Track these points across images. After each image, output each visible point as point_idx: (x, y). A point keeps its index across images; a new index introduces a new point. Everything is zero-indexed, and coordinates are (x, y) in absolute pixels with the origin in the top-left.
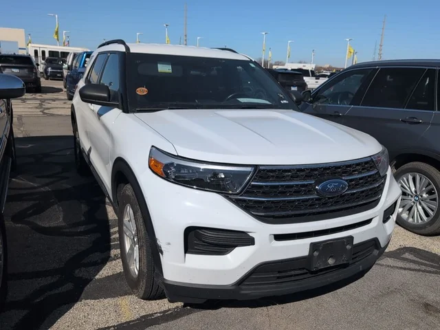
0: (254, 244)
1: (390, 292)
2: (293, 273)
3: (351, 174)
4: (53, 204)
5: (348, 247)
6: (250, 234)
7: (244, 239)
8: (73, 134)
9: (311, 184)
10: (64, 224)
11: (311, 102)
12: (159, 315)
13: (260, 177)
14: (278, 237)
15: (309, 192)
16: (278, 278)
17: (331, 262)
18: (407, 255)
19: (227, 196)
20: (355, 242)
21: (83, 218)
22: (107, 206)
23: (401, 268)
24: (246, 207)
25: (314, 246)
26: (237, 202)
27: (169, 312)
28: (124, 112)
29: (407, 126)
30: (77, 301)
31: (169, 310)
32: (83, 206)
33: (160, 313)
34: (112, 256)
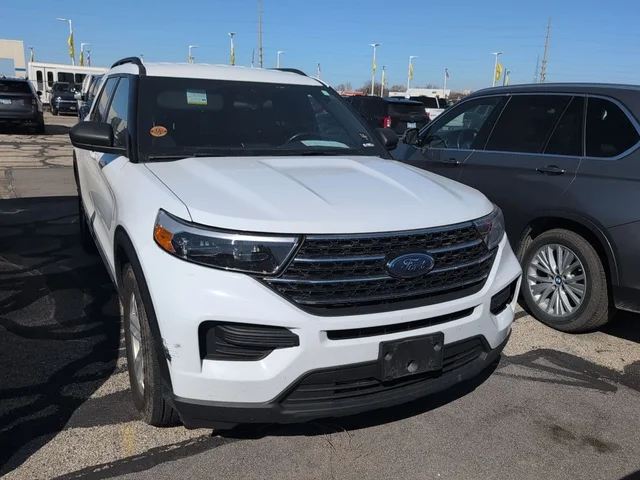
0: (297, 344)
1: (507, 411)
2: (357, 384)
3: (440, 246)
4: (43, 294)
5: (437, 348)
6: (293, 331)
7: (284, 338)
8: (77, 194)
9: (379, 260)
10: (55, 323)
11: (419, 145)
12: (175, 447)
13: (307, 251)
14: (333, 335)
15: (378, 271)
16: (337, 391)
17: (412, 369)
18: (541, 361)
19: (259, 278)
20: (447, 341)
21: (84, 314)
23: (530, 378)
24: (288, 293)
25: (385, 347)
26: (274, 287)
27: (191, 443)
28: (132, 161)
29: (544, 178)
30: (59, 429)
31: (191, 440)
32: (85, 296)
33: (176, 444)
34: (119, 366)
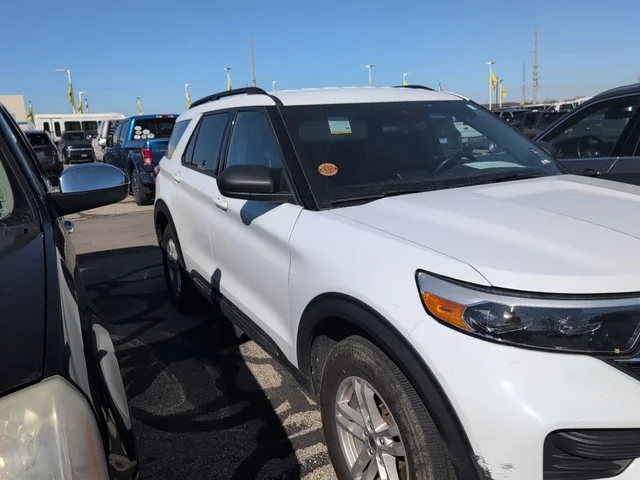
4: (158, 370)
19: (611, 360)
22: (248, 363)
28: (307, 207)
34: (303, 462)
